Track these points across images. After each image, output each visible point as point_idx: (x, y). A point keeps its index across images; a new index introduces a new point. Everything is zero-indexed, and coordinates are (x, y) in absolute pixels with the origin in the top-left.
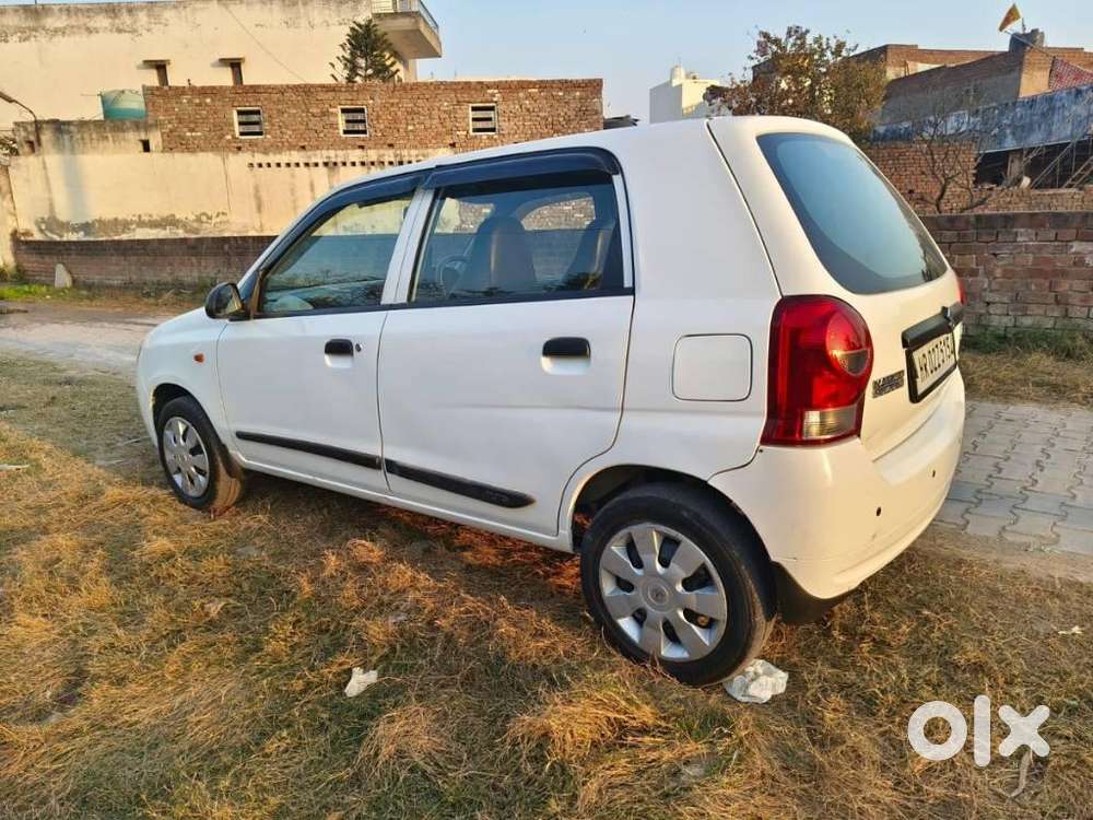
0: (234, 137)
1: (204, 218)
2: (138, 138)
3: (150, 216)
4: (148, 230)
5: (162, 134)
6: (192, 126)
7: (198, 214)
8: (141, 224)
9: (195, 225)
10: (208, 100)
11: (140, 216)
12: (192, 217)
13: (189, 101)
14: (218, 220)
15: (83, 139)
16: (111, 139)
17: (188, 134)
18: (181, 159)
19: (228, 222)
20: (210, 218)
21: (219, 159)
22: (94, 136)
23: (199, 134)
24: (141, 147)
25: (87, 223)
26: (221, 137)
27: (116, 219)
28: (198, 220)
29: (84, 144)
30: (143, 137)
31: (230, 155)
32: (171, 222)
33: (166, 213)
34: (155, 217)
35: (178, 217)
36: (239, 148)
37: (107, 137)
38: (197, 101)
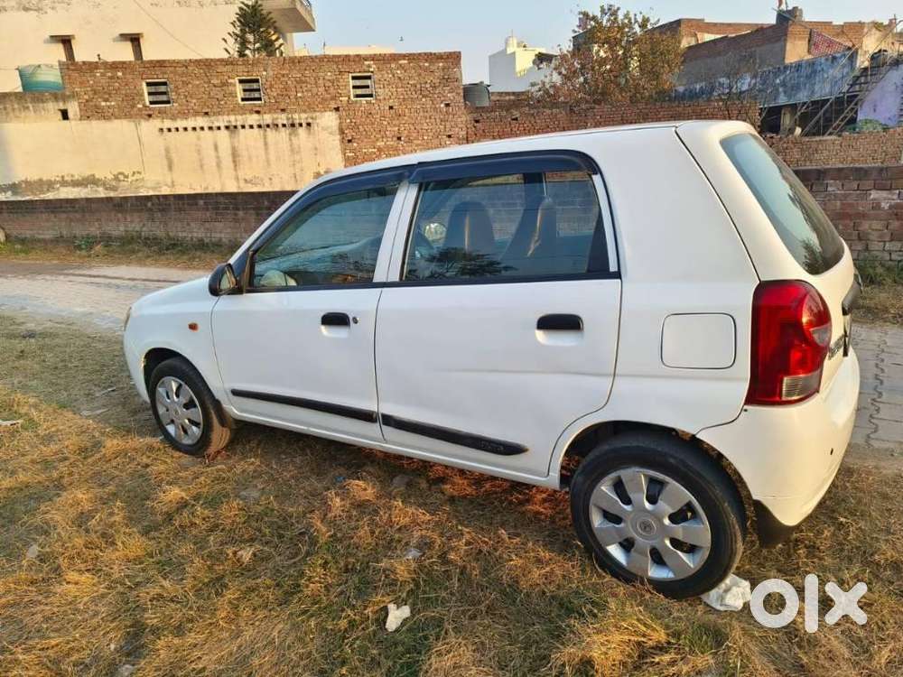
0: (144, 106)
1: (121, 177)
2: (57, 108)
3: (72, 176)
4: (69, 189)
5: (79, 103)
6: (107, 96)
7: (116, 173)
8: (64, 183)
9: (114, 183)
10: (120, 74)
11: (63, 177)
12: (111, 177)
13: (103, 75)
14: (134, 178)
15: (5, 109)
16: (31, 108)
17: (103, 104)
18: (97, 126)
19: (143, 179)
20: (127, 177)
21: (132, 124)
22: (16, 106)
23: (113, 103)
24: (59, 115)
25: (14, 184)
26: (133, 106)
27: (41, 180)
28: (116, 178)
29: (7, 114)
30: (62, 106)
31: (142, 120)
32: (91, 181)
33: (87, 173)
34: (76, 177)
35: (97, 176)
36: (150, 116)
37: (28, 108)
38: (110, 74)
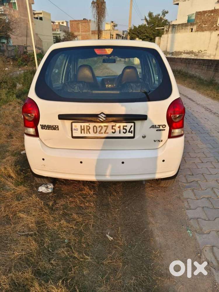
0: (216, 26)
1: (200, 52)
2: (190, 28)
3: (187, 51)
5: (197, 26)
6: (205, 23)
7: (199, 50)
8: (184, 53)
9: (197, 54)
10: (212, 14)
11: (185, 51)
12: (197, 51)
13: (207, 15)
14: (204, 52)
15: (178, 29)
16: (184, 28)
17: (204, 26)
18: (200, 34)
19: (206, 53)
20: (202, 52)
21: (210, 33)
22: (180, 28)
23: (207, 25)
24: (191, 30)
25: (173, 52)
26: (212, 26)
27: (179, 51)
29: (178, 31)
30: (192, 28)
31: (213, 31)
32: (191, 52)
33: (191, 50)
34: (188, 51)
35: (194, 51)
36: (217, 29)
37: (183, 28)
38: (209, 15)
